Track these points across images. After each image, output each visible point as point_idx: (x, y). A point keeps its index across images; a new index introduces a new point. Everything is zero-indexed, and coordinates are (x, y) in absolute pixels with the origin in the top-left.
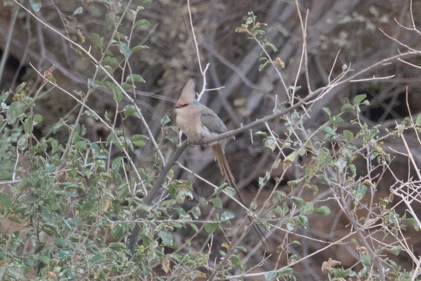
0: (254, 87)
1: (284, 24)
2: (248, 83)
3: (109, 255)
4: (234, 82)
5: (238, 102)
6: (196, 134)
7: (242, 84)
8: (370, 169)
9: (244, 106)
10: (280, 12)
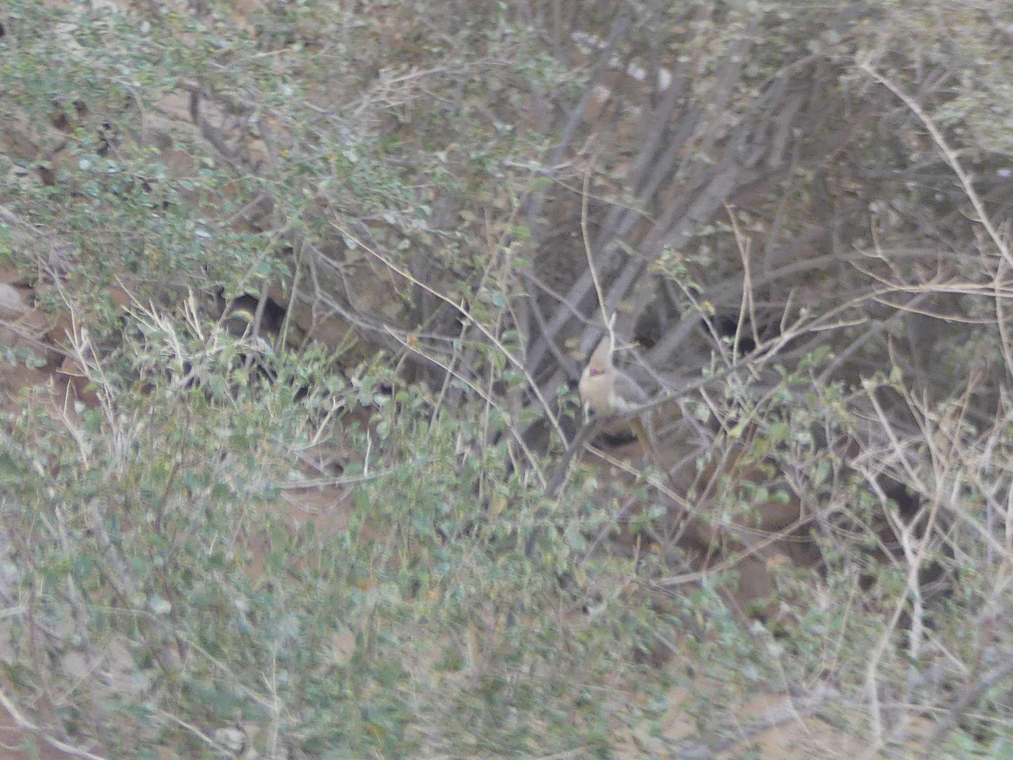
0: (588, 322)
1: (625, 238)
2: (581, 317)
3: (505, 568)
4: (562, 316)
5: (569, 343)
6: (608, 407)
7: (573, 318)
8: (832, 440)
9: (578, 348)
10: (618, 225)
